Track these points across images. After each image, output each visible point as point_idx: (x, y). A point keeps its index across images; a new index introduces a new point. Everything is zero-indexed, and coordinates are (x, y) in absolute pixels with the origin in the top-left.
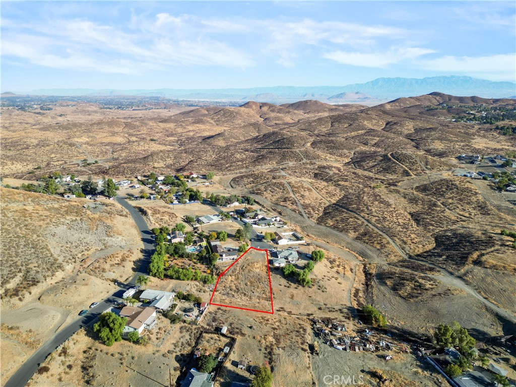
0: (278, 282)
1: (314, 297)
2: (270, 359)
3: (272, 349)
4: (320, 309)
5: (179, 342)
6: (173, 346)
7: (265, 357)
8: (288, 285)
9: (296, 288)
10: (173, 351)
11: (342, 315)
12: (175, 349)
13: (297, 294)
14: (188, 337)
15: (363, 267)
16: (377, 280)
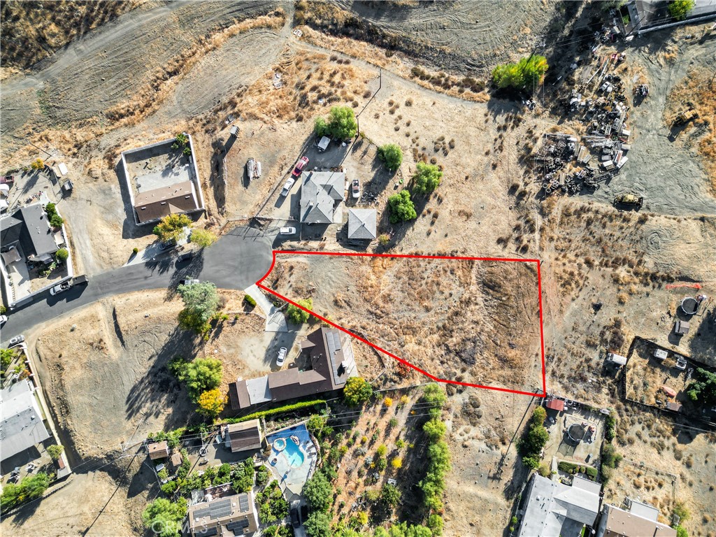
0: (418, 237)
1: (469, 171)
2: (663, 280)
3: (647, 274)
4: (494, 166)
5: (652, 443)
6: (665, 452)
7: (660, 286)
8: (429, 217)
9: (440, 201)
10: (674, 451)
11: (509, 129)
12: (668, 448)
13: (457, 202)
14: (638, 427)
15: (314, 29)
16: (383, 19)
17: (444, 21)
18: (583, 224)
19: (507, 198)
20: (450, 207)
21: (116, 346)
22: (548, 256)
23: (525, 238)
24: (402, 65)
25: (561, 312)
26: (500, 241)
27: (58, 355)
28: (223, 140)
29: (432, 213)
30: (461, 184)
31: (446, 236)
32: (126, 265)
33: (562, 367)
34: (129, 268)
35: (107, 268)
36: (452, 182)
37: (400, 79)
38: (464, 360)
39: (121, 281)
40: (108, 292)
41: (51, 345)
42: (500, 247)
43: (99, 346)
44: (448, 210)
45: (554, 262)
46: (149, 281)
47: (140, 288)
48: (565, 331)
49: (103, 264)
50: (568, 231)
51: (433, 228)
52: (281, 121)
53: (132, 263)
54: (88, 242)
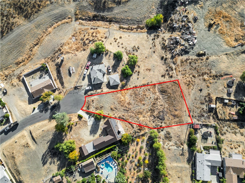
0: (134, 81)
1: (146, 55)
2: (220, 77)
3: (214, 76)
4: (154, 52)
5: (232, 132)
6: (237, 134)
7: (219, 79)
8: (137, 73)
9: (139, 67)
10: (240, 133)
11: (156, 39)
12: (238, 133)
13: (145, 66)
14: (226, 128)
15: (83, 20)
16: (105, 13)
17: (126, 9)
18: (189, 64)
19: (161, 61)
20: (143, 68)
21: (34, 144)
22: (180, 77)
23: (171, 73)
24: (115, 26)
25: (189, 95)
26: (162, 76)
27: (12, 153)
28: (59, 63)
29: (137, 72)
30: (145, 60)
31: (144, 78)
32: (32, 114)
33: (195, 113)
34: (33, 115)
35: (25, 117)
36: (142, 60)
37: (116, 31)
38: (161, 119)
39: (31, 120)
40: (27, 126)
41: (9, 150)
42: (163, 78)
43: (27, 146)
44: (142, 69)
45: (183, 79)
46: (41, 118)
47: (38, 121)
48: (192, 101)
49: (23, 116)
50: (184, 68)
51: (139, 77)
52: (78, 52)
53: (34, 113)
54: (16, 109)
